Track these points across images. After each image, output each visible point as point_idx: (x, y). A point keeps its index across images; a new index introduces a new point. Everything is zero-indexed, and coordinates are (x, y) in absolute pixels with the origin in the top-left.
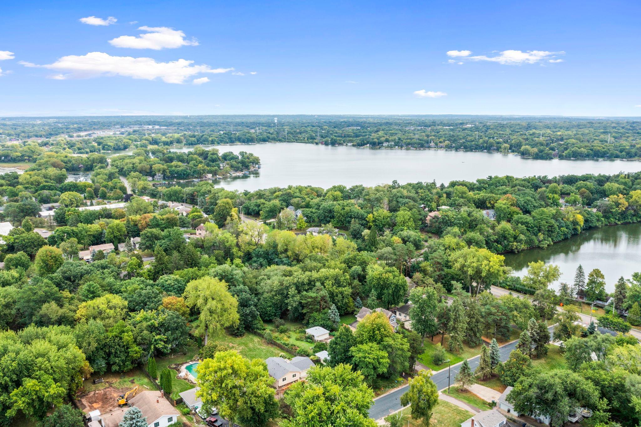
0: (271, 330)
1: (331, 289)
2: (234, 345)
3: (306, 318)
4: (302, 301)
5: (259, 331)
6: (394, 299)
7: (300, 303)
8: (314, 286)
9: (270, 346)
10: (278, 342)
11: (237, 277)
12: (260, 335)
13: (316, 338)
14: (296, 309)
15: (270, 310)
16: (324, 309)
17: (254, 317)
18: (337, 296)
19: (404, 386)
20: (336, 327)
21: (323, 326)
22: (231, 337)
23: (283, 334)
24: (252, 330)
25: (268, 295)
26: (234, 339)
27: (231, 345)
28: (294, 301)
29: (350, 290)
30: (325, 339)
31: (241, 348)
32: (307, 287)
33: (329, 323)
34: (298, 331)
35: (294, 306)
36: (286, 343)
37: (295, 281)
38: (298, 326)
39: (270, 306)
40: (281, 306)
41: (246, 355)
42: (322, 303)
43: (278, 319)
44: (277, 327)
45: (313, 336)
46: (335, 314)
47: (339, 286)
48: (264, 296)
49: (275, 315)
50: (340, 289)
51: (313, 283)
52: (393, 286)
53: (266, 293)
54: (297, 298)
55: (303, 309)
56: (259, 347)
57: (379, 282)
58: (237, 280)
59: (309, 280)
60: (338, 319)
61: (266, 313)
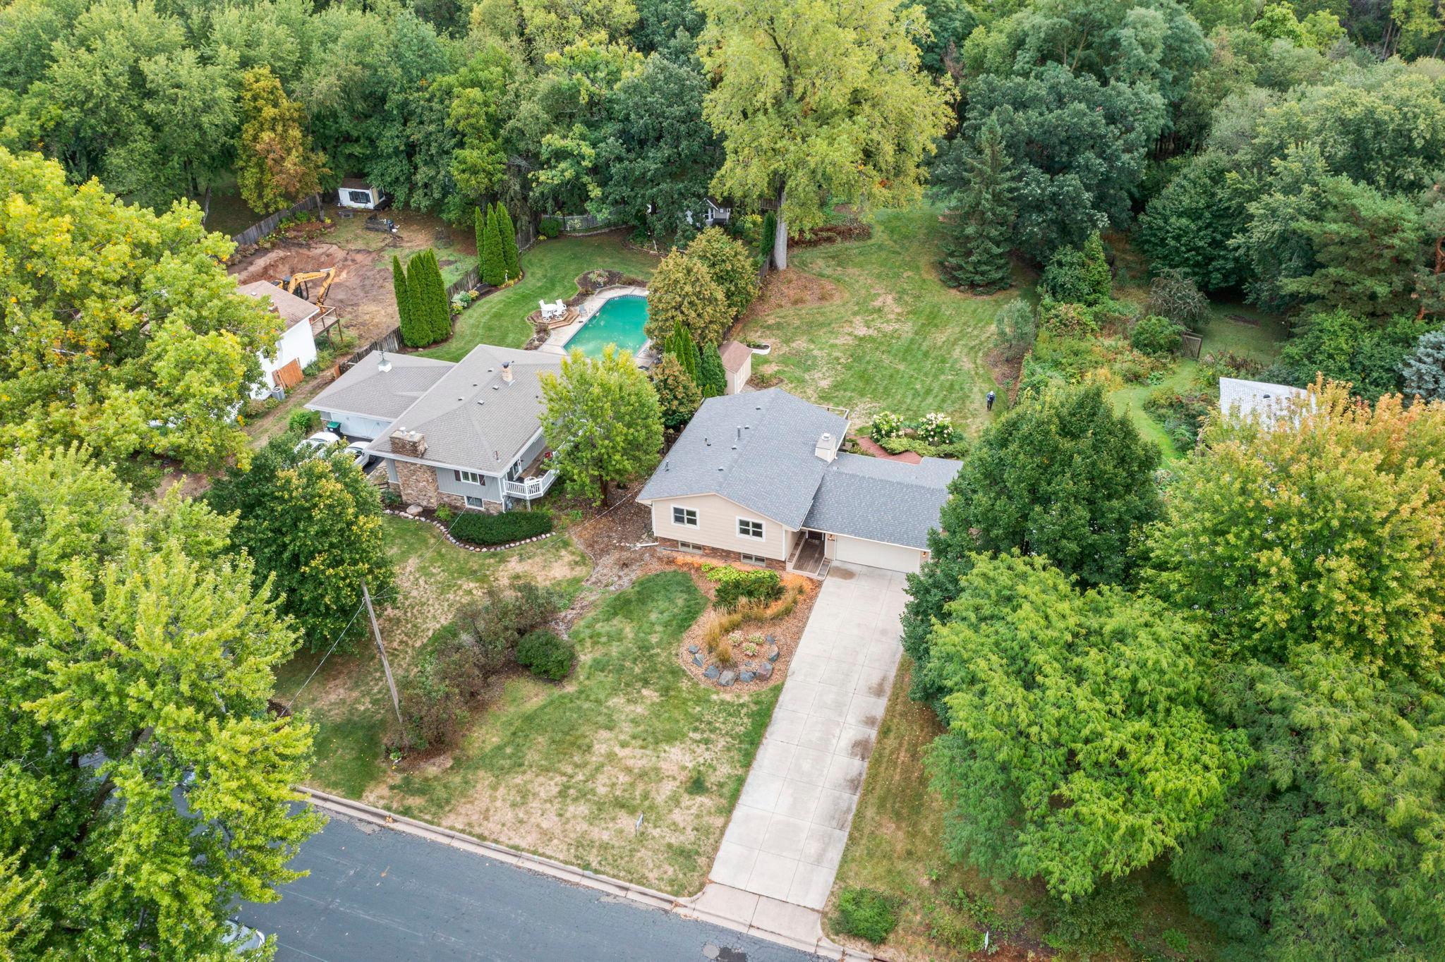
2: (891, 307)
9: (999, 370)
22: (932, 276)
26: (933, 287)
27: (884, 300)
31: (891, 327)
34: (1212, 370)
41: (859, 357)
56: (957, 353)
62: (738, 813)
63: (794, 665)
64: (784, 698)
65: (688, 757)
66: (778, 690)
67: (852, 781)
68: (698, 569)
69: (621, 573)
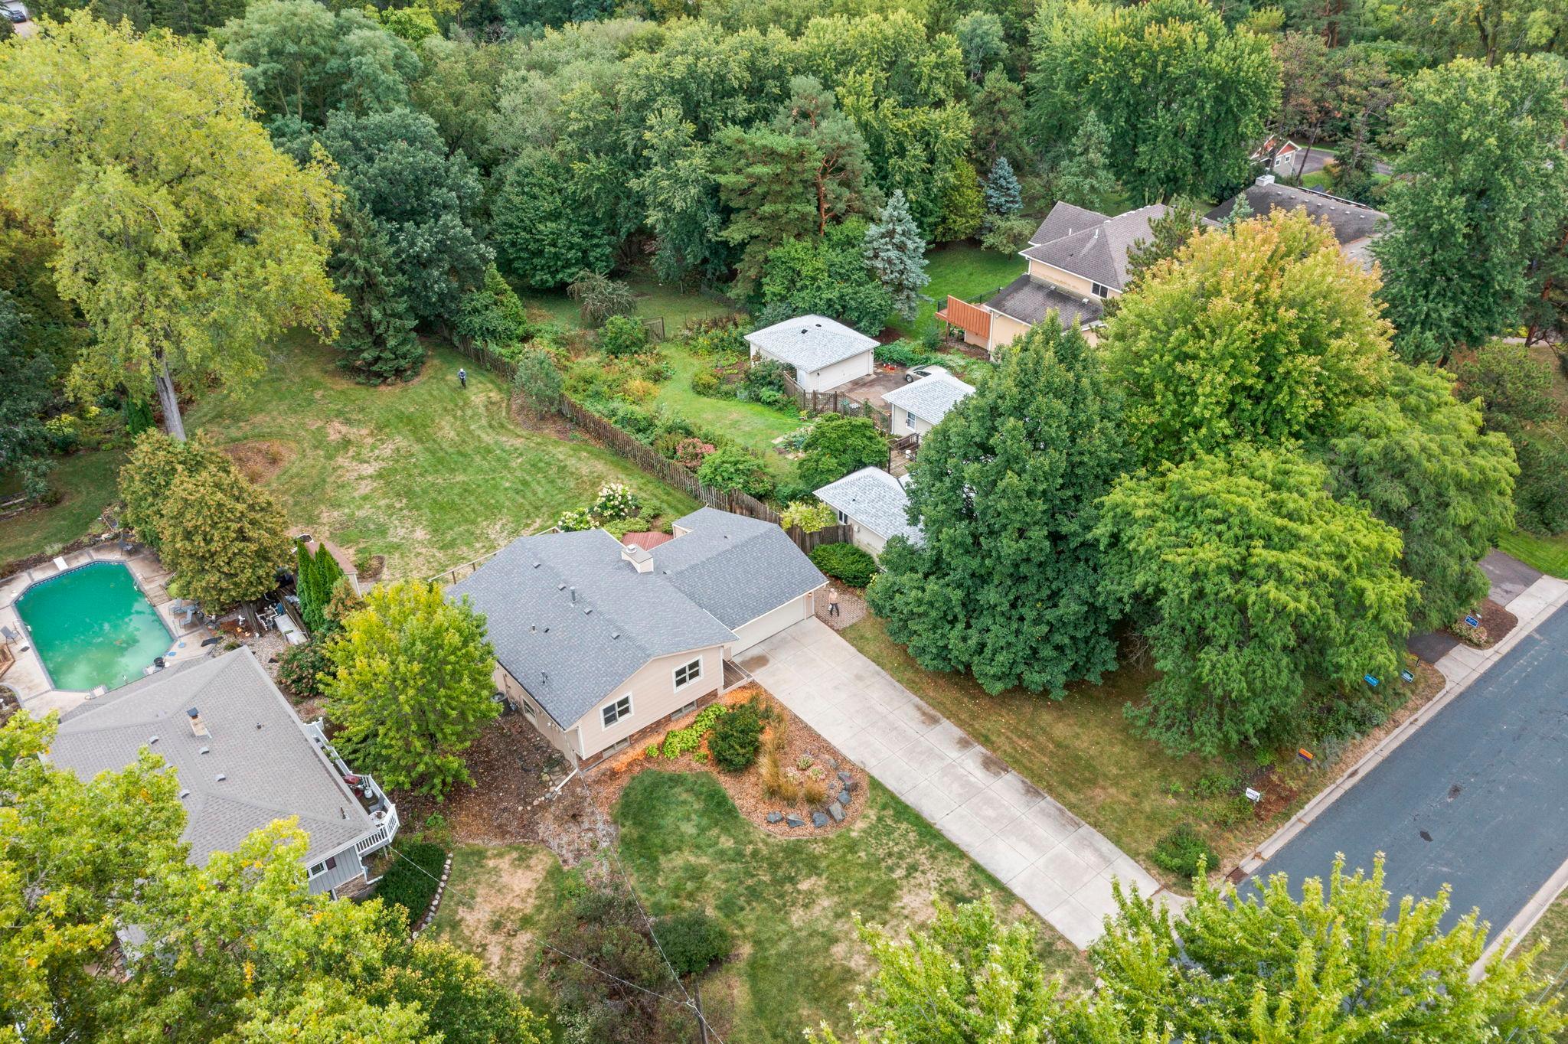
0: (558, 342)
1: (868, 116)
2: (353, 432)
3: (747, 268)
4: (722, 179)
5: (494, 348)
6: (1198, 160)
7: (714, 190)
8: (786, 94)
9: (550, 431)
10: (594, 409)
11: (368, 62)
12: (501, 370)
13: (807, 383)
14: (690, 224)
15: (558, 234)
16: (837, 220)
17: (467, 273)
18: (901, 152)
19: (1426, 714)
20: (906, 313)
21: (840, 312)
22: (344, 384)
23: (624, 362)
24: (464, 339)
25: (539, 154)
26: (361, 394)
27: (335, 431)
28: (675, 178)
29: (968, 123)
30: (858, 384)
31: (387, 450)
32: (742, 107)
33: (874, 295)
34: (702, 340)
35: (678, 205)
36: (640, 411)
37: (679, 70)
38: (707, 315)
39: (554, 216)
40: (612, 215)
41: (409, 493)
42: (830, 186)
43: (600, 280)
44: (596, 321)
45: (792, 370)
46: (902, 247)
47: (909, 103)
48: (521, 162)
49: (585, 262)
50: (922, 116)
51: (772, 87)
52: (1206, 89)
53: (529, 148)
54: (696, 161)
55: (725, 223)
56: (488, 438)
57: (1124, 75)
58: (369, 81)
59: (752, 67)
60: (916, 272)
61: (540, 253)
62: (1017, 890)
63: (852, 757)
64: (891, 784)
65: (923, 893)
66: (875, 784)
67: (1028, 791)
68: (648, 758)
69: (586, 825)
